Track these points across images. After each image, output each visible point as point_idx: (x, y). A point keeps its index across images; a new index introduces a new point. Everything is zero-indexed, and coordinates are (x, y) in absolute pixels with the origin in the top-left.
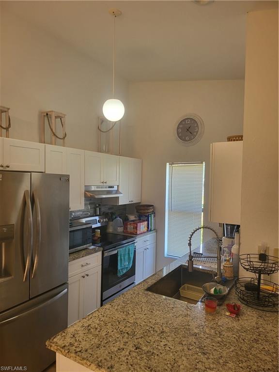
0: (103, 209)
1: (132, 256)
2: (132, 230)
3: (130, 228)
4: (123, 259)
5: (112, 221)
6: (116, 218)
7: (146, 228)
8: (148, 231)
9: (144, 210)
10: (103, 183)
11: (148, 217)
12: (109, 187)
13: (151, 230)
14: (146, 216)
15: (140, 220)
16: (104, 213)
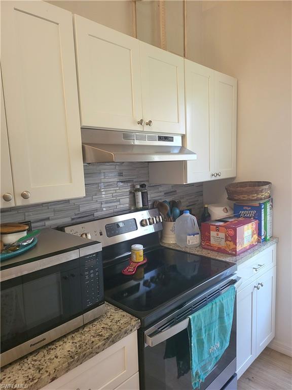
0: (152, 196)
1: (228, 322)
2: (223, 244)
3: (217, 238)
4: (205, 341)
5: (174, 221)
6: (182, 213)
7: (256, 237)
8: (259, 241)
9: (249, 193)
10: (141, 122)
11: (258, 209)
12: (160, 138)
13: (265, 240)
14: (253, 208)
15: (239, 216)
16: (154, 202)
